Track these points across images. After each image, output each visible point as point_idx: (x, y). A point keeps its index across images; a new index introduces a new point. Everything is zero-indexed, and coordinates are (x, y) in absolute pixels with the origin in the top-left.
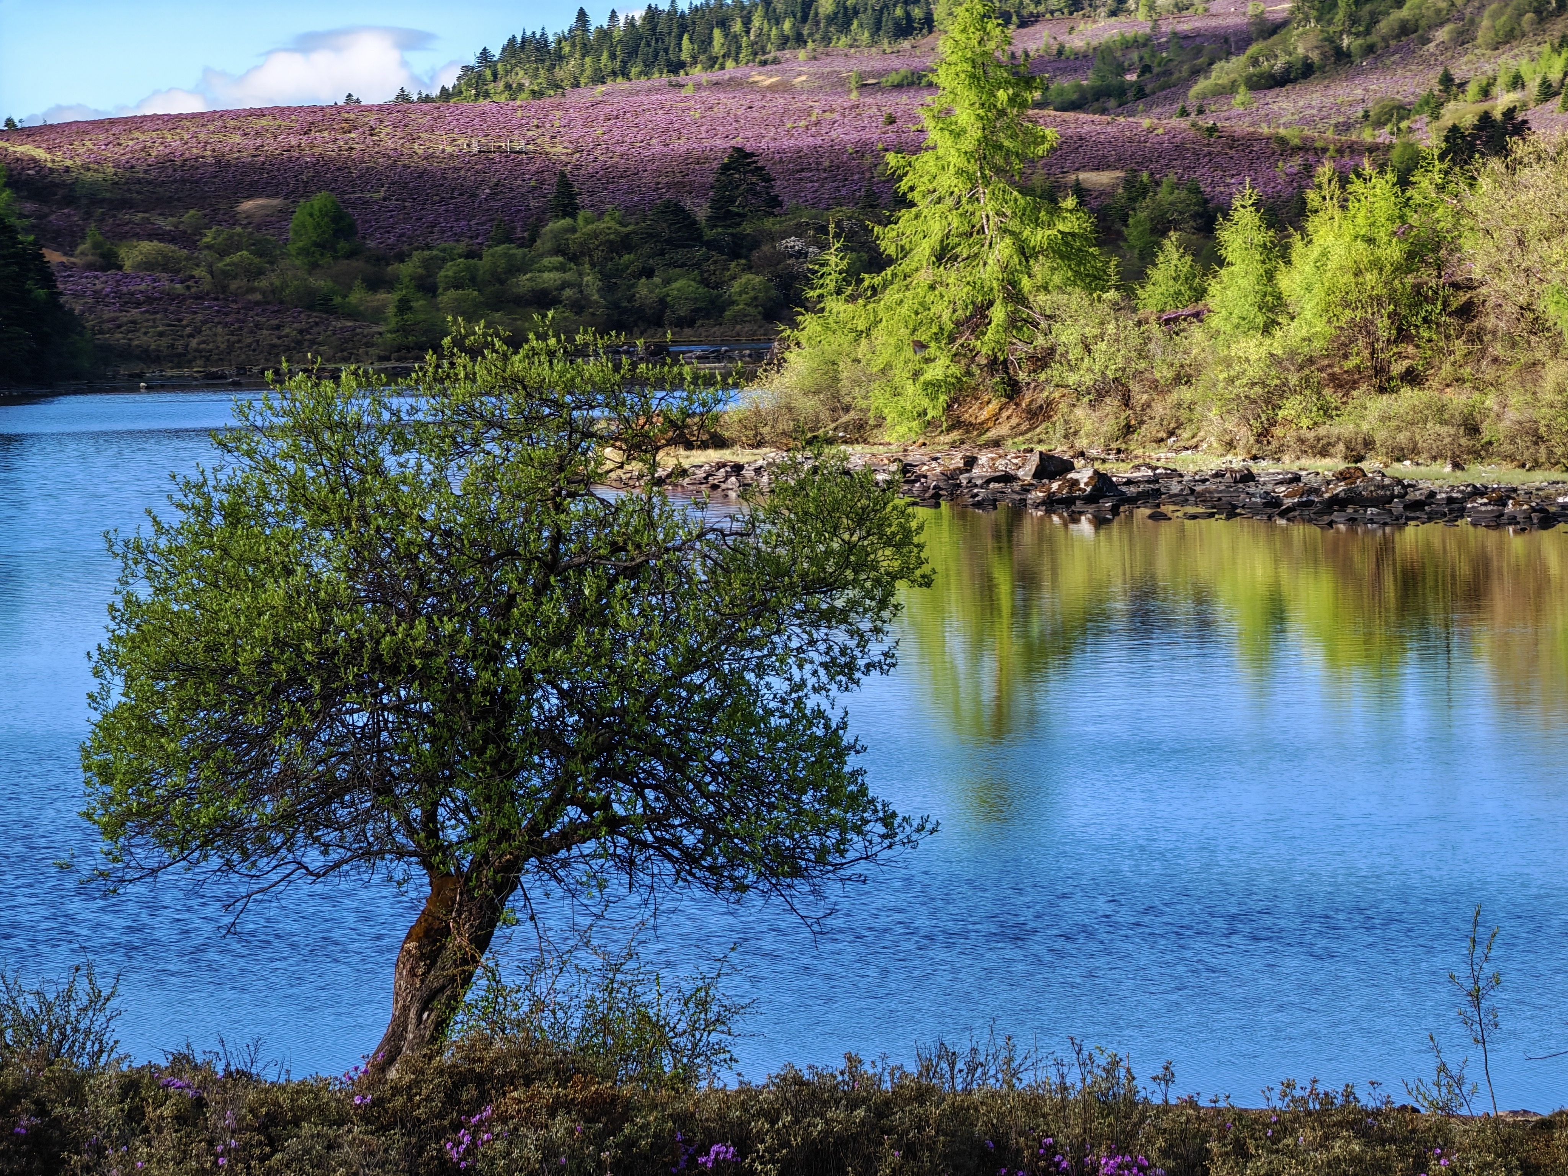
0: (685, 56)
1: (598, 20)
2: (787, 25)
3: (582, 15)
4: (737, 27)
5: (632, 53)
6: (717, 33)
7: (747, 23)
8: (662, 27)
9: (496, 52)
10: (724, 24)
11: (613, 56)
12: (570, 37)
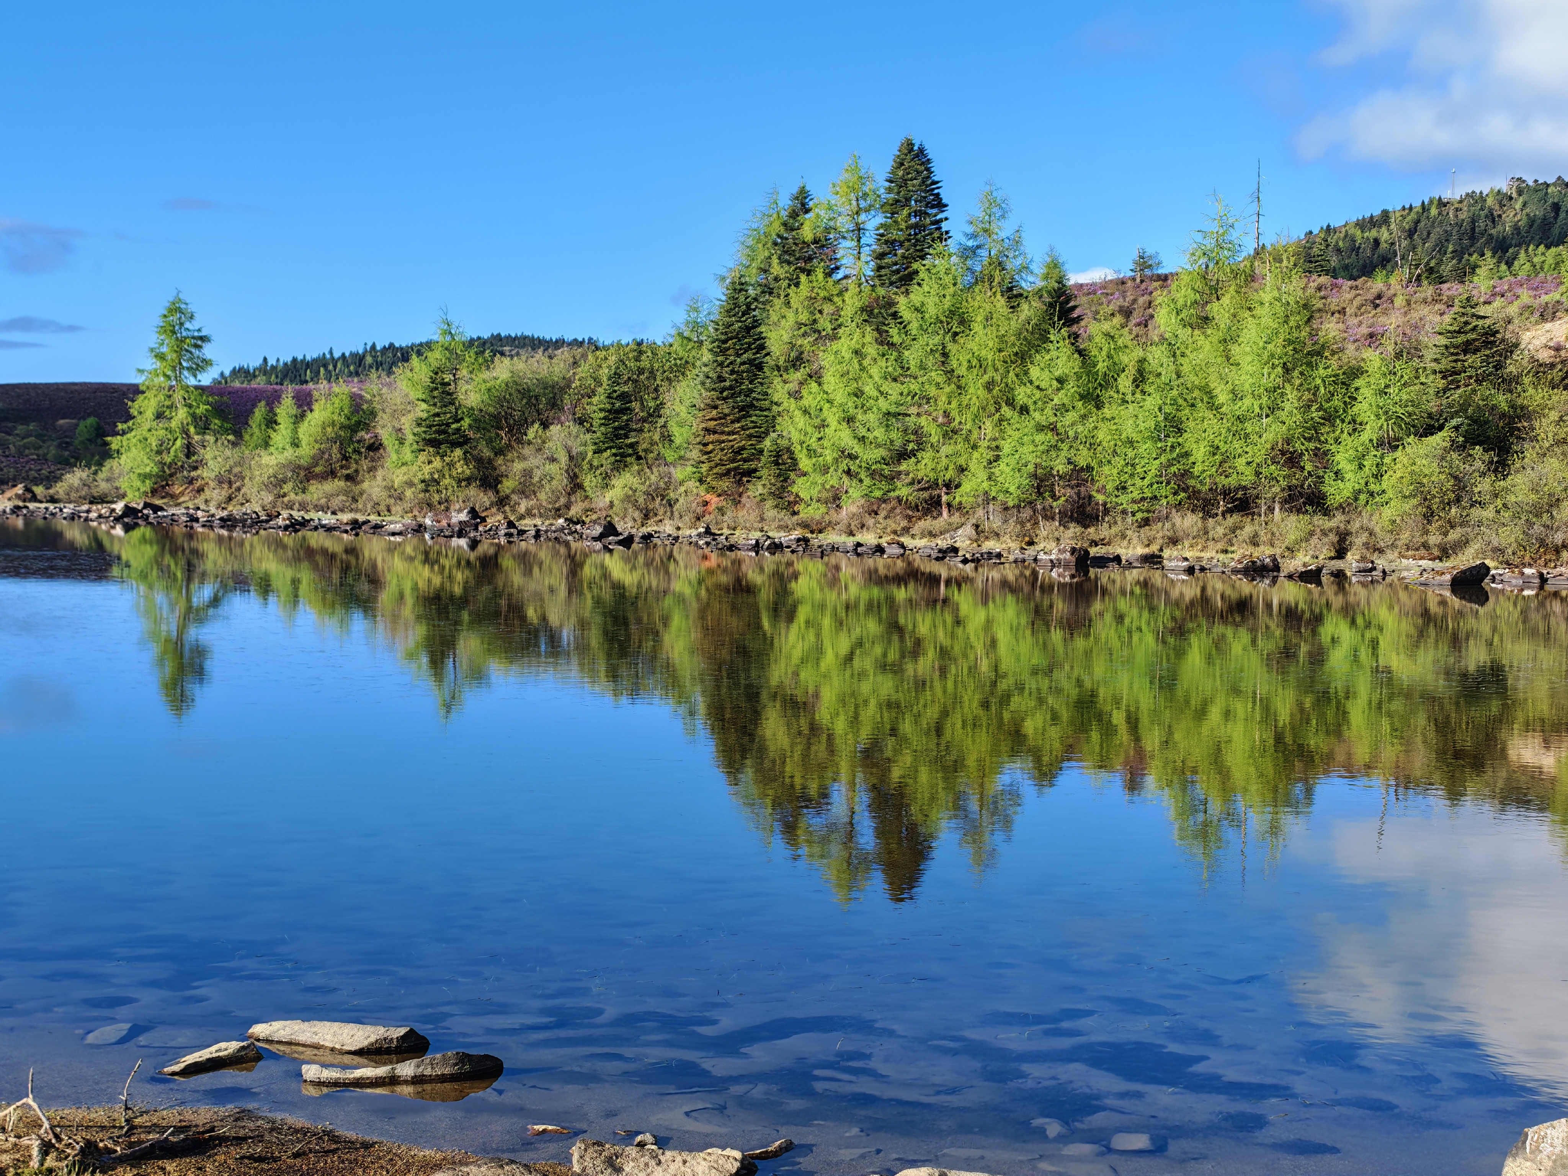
0: (308, 378)
1: (272, 362)
2: (352, 368)
3: (265, 359)
4: (331, 367)
5: (285, 376)
6: (322, 369)
7: (335, 367)
8: (298, 366)
9: (227, 373)
10: (325, 366)
11: (277, 377)
12: (260, 369)
